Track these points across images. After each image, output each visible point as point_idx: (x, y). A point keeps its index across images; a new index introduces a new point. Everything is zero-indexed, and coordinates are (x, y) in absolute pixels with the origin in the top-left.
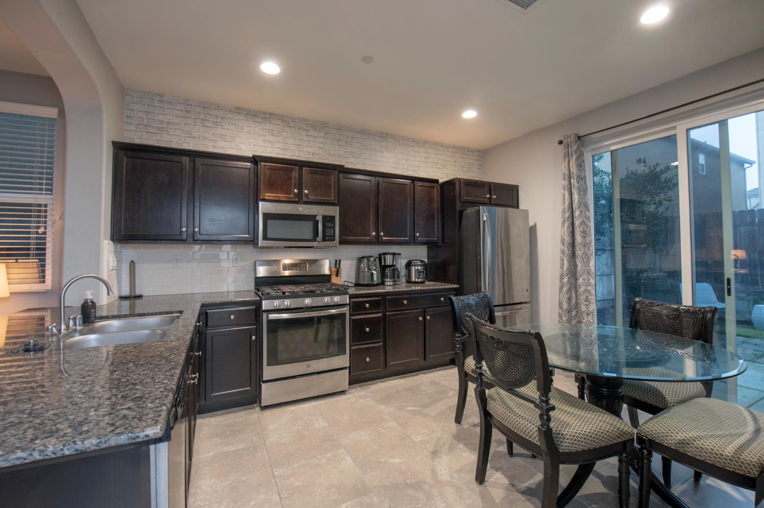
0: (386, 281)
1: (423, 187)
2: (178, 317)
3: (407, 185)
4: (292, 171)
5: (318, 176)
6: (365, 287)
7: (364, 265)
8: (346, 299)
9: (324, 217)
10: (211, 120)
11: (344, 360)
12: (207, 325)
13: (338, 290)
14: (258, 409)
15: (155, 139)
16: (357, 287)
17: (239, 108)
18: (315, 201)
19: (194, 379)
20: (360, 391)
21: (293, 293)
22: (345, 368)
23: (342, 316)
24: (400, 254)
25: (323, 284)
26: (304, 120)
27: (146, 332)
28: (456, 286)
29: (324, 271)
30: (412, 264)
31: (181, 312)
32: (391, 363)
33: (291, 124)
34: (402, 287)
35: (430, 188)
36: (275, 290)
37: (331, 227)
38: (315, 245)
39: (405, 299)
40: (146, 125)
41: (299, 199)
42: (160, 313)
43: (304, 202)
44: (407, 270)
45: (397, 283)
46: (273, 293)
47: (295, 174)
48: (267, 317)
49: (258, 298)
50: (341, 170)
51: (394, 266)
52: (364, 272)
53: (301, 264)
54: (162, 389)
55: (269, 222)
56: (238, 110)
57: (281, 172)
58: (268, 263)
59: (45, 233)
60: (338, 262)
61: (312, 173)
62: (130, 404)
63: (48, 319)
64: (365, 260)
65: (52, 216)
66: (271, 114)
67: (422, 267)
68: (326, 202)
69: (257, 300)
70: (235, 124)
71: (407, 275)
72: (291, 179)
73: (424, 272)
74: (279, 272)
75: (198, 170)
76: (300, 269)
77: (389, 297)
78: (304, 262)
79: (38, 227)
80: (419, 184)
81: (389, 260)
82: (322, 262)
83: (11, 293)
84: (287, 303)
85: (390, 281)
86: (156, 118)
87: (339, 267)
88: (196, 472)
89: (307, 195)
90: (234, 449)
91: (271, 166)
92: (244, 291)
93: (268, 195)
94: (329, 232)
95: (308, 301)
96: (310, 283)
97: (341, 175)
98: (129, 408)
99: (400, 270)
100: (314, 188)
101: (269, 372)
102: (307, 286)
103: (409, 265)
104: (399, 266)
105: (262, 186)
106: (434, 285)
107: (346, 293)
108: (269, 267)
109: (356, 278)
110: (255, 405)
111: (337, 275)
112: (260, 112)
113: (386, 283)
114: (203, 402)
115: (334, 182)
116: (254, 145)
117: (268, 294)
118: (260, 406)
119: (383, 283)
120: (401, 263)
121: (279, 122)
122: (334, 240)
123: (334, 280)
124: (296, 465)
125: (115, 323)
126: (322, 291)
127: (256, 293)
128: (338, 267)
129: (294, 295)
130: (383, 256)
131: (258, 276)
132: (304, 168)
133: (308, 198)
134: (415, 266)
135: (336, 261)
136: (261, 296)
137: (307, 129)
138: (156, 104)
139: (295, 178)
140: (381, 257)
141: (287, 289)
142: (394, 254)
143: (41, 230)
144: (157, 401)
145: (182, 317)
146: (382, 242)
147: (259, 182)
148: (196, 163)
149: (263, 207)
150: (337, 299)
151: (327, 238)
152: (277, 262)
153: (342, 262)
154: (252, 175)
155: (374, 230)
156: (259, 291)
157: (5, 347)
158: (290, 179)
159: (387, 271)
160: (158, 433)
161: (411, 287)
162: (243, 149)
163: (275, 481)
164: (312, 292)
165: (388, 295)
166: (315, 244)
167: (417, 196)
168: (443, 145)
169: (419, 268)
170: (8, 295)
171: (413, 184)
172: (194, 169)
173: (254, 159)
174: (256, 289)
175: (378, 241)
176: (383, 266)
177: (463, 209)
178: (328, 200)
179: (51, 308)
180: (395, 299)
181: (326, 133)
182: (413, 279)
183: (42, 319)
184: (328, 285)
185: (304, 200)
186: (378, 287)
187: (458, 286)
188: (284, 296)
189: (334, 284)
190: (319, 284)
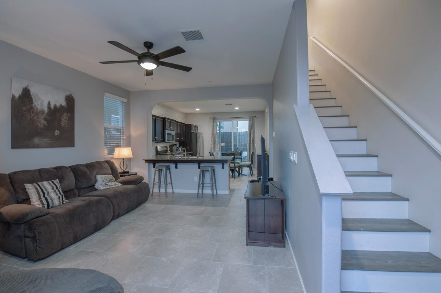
41: (170, 129)
93: (167, 128)
132: (171, 121)
147: (165, 124)
148: (156, 119)
155: (178, 138)
167: (182, 128)
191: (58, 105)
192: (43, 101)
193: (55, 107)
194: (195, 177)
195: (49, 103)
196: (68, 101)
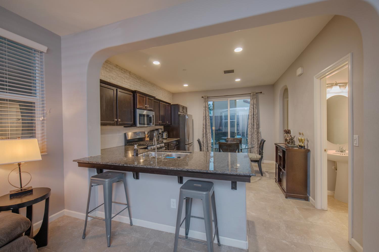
5: (150, 100)
9: (152, 116)
18: (150, 110)
37: (153, 120)
55: (140, 117)
57: (142, 98)
72: (144, 101)
75: (118, 94)
80: (167, 105)
91: (139, 95)
93: (139, 107)
100: (149, 105)
105: (138, 103)
115: (153, 103)
122: (154, 124)
131: (128, 139)
132: (147, 97)
134: (165, 133)
135: (148, 132)
147: (136, 101)
148: (118, 91)
154: (133, 98)
155: (159, 121)
167: (167, 109)
173: (136, 92)
175: (160, 125)
177: (180, 114)
182: (165, 138)
185: (147, 109)
187: (180, 139)
194: (172, 200)
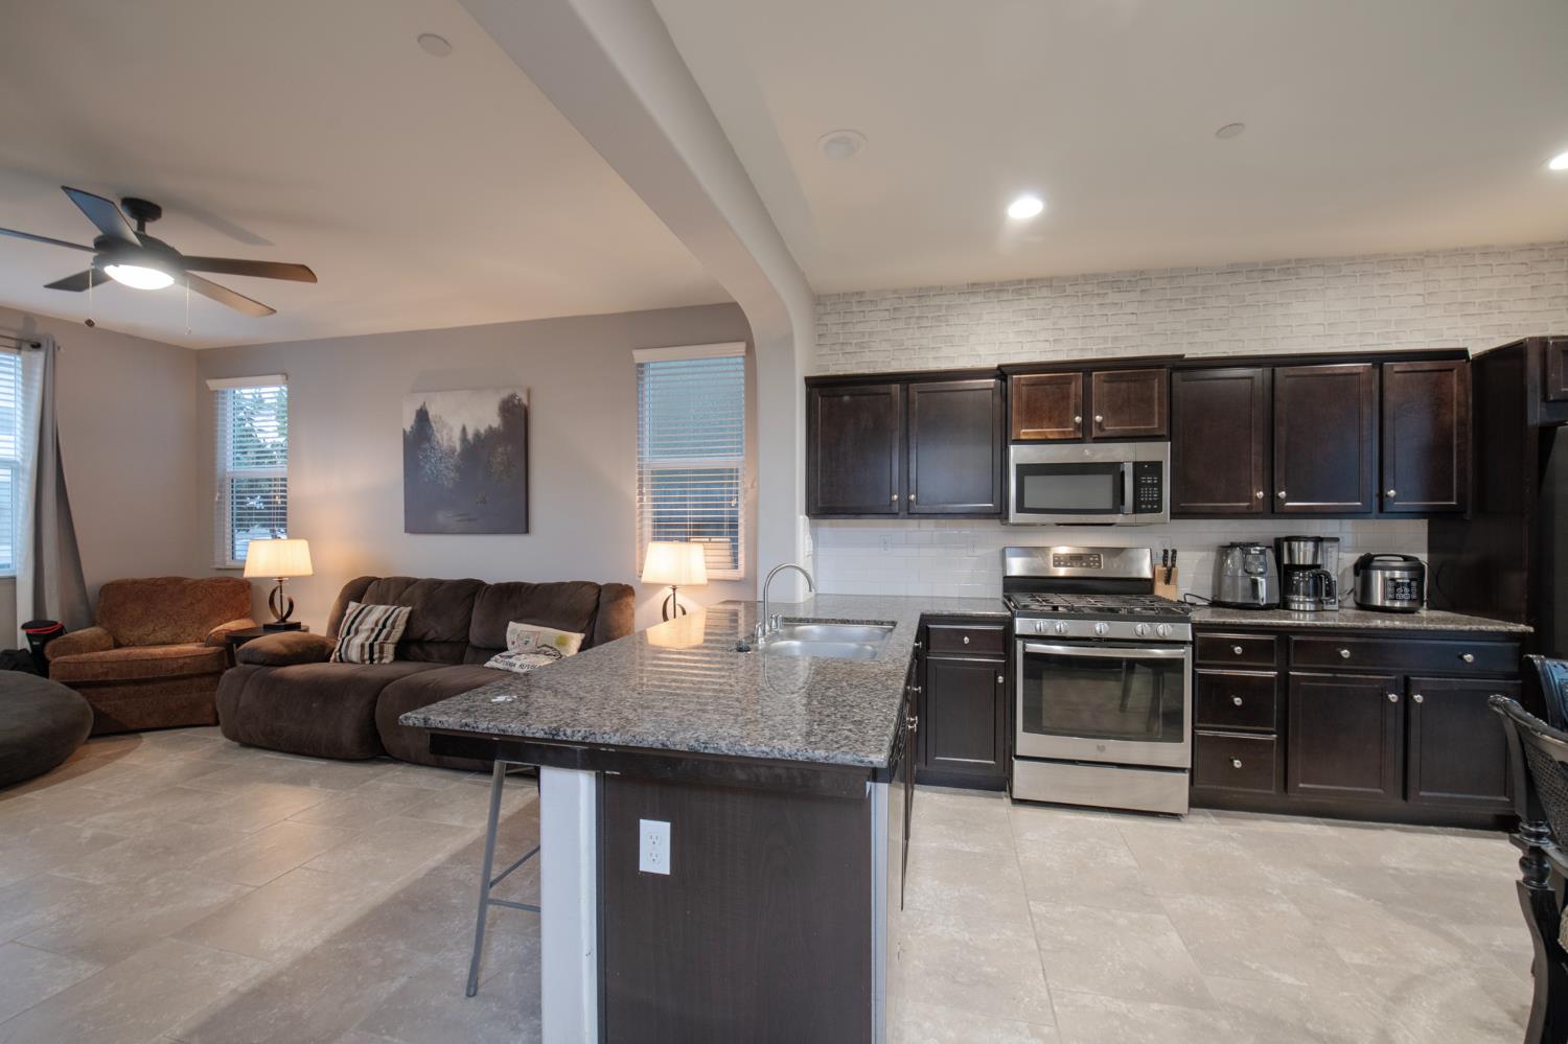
0: (1294, 601)
1: (1408, 375)
2: (891, 630)
3: (1359, 374)
4: (1070, 383)
5: (1124, 385)
6: (1235, 611)
7: (1233, 563)
8: (1185, 632)
9: (1137, 465)
10: (930, 315)
11: (1179, 753)
12: (928, 648)
13: (1168, 610)
14: (1007, 801)
15: (853, 362)
16: (1215, 609)
17: (973, 284)
18: (1119, 434)
19: (912, 724)
20: (1214, 824)
21: (1072, 610)
22: (1182, 770)
23: (1175, 665)
24: (1336, 540)
25: (1134, 597)
26: (1095, 276)
27: (853, 645)
28: (1522, 627)
29: (1139, 571)
30: (1375, 564)
31: (894, 624)
32: (1301, 785)
33: (1069, 290)
34: (1341, 615)
35: (1436, 374)
36: (1038, 601)
37: (1153, 485)
38: (1118, 521)
39: (1344, 646)
40: (843, 344)
41: (1085, 435)
42: (868, 622)
43: (1095, 438)
44: (1359, 579)
45: (1326, 607)
46: (1035, 606)
47: (1076, 387)
48: (1024, 647)
49: (1009, 613)
50: (1177, 365)
51: (1318, 567)
52: (1234, 577)
53: (1090, 555)
54: (882, 718)
55: (1028, 479)
56: (974, 288)
57: (1048, 387)
58: (1028, 551)
59: (737, 505)
60: (1170, 553)
61: (1110, 380)
62: (851, 727)
63: (742, 615)
64: (1237, 552)
65: (744, 484)
66: (1029, 281)
67: (1406, 574)
68: (1143, 434)
69: (1006, 617)
70: (968, 314)
71: (1359, 590)
72: (1068, 397)
73: (1414, 584)
74: (1047, 569)
75: (914, 403)
76: (1088, 566)
77: (1295, 638)
78: (1097, 551)
79: (731, 499)
80: (1396, 369)
81: (1304, 554)
82: (1133, 554)
83: (709, 580)
84: (1061, 626)
85: (1304, 602)
86: (856, 330)
87: (1173, 565)
88: (914, 863)
89: (1100, 425)
90: (968, 850)
91: (1030, 378)
92: (986, 599)
93: (1026, 432)
94: (1147, 494)
95: (1101, 628)
96: (1107, 593)
97: (1177, 376)
98: (850, 730)
99: (1334, 578)
100: (1115, 410)
101: (1026, 742)
102: (1099, 597)
103: (1364, 567)
104: (1334, 568)
105: (1014, 417)
106: (1445, 620)
107: (1186, 620)
108: (1028, 559)
109: (1214, 588)
110: (1003, 793)
111: (1167, 581)
112: (1010, 283)
113: (1295, 606)
114: (922, 766)
115: (1159, 392)
116: (1001, 343)
117: (1025, 607)
118: (1011, 797)
119: (1284, 605)
120: (1340, 563)
121: (1045, 292)
122: (1159, 510)
123: (1161, 590)
124: (1069, 909)
125: (815, 628)
126: (1131, 612)
127: (1005, 603)
128: (1169, 563)
129: (1074, 614)
130: (1285, 544)
131: (1008, 574)
132: (1094, 373)
133: (1103, 430)
134: (1383, 569)
135: (1166, 552)
136: (1013, 609)
137: (1100, 292)
138: (855, 309)
139: (1076, 395)
140: (1277, 546)
141: (1059, 600)
142: (1318, 540)
143: (733, 503)
144: (878, 729)
145: (896, 630)
146: (1283, 513)
147: (1009, 409)
148: (911, 391)
149: (1017, 454)
150: (1164, 629)
151: (1144, 506)
152: (1043, 550)
153: (1179, 554)
154: (997, 400)
155: (1261, 487)
156: (1010, 600)
157: (705, 645)
158: (1066, 397)
159: (1297, 577)
160: (882, 763)
161: (1368, 619)
162: (981, 353)
163: (1032, 919)
164: (1111, 610)
165: (1295, 633)
166: (1118, 518)
167: (1391, 397)
168: (1486, 252)
169: (1397, 574)
170: (706, 582)
171: (1377, 371)
172: (907, 401)
173: (1002, 372)
174: (1004, 596)
175: (1272, 510)
176: (1286, 566)
177: (1556, 419)
178: (1145, 430)
179: (745, 602)
180: (1316, 644)
181: (1142, 291)
182: (1378, 600)
183: (735, 614)
184: (1150, 598)
185: (1094, 435)
186: (1271, 612)
187: (1531, 629)
188: (1054, 613)
189: (1160, 599)
190: (1127, 597)
191: (482, 431)
192: (451, 429)
193: (477, 435)
195: (464, 430)
196: (507, 415)
